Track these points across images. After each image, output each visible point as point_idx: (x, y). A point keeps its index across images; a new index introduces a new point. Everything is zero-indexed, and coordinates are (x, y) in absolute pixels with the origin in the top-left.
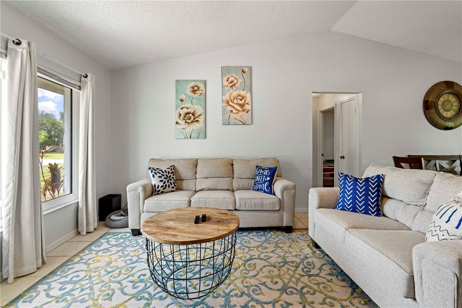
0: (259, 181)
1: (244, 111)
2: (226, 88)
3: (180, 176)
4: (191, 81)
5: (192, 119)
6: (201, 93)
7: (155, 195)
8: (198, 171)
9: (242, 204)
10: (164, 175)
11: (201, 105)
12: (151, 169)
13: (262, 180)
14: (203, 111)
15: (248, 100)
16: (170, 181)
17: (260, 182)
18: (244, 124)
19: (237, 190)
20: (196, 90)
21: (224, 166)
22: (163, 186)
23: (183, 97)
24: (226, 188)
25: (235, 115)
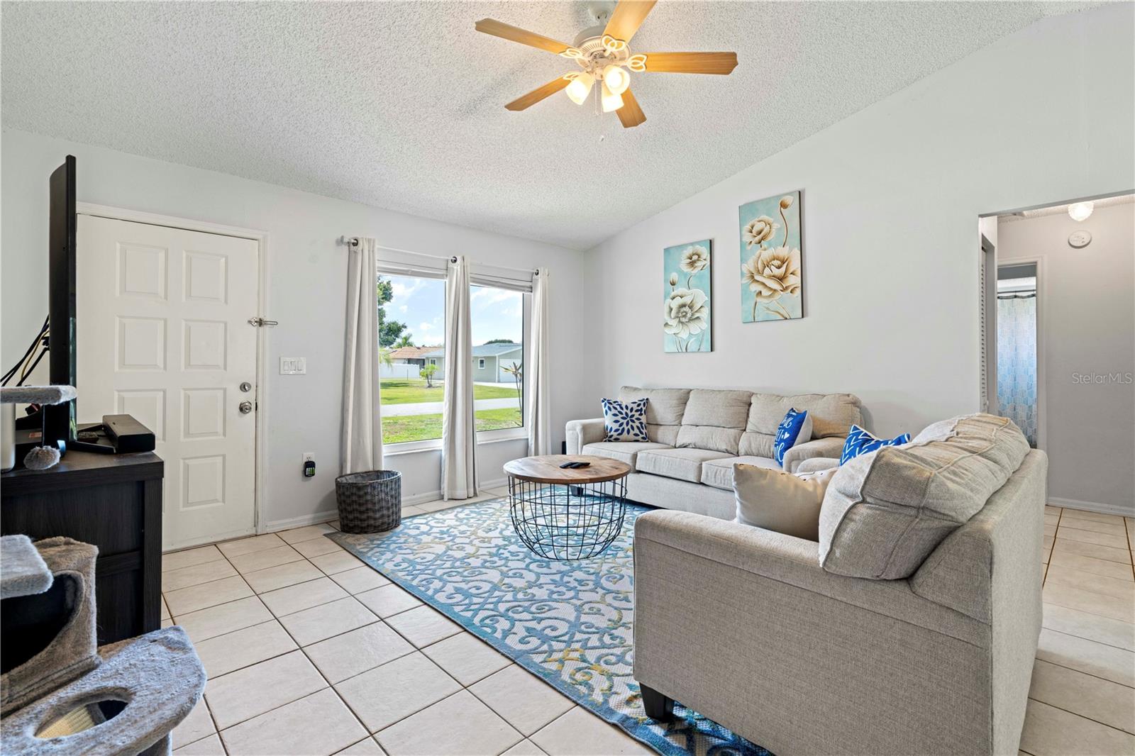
1: (785, 289)
2: (749, 248)
3: (655, 418)
4: (686, 245)
5: (689, 315)
6: (704, 266)
7: (605, 441)
8: (686, 412)
10: (622, 413)
11: (703, 289)
12: (606, 401)
13: (779, 437)
14: (707, 299)
15: (795, 265)
16: (630, 423)
18: (786, 319)
19: (747, 454)
20: (695, 262)
21: (729, 405)
22: (619, 430)
23: (674, 276)
24: (724, 447)
25: (766, 301)
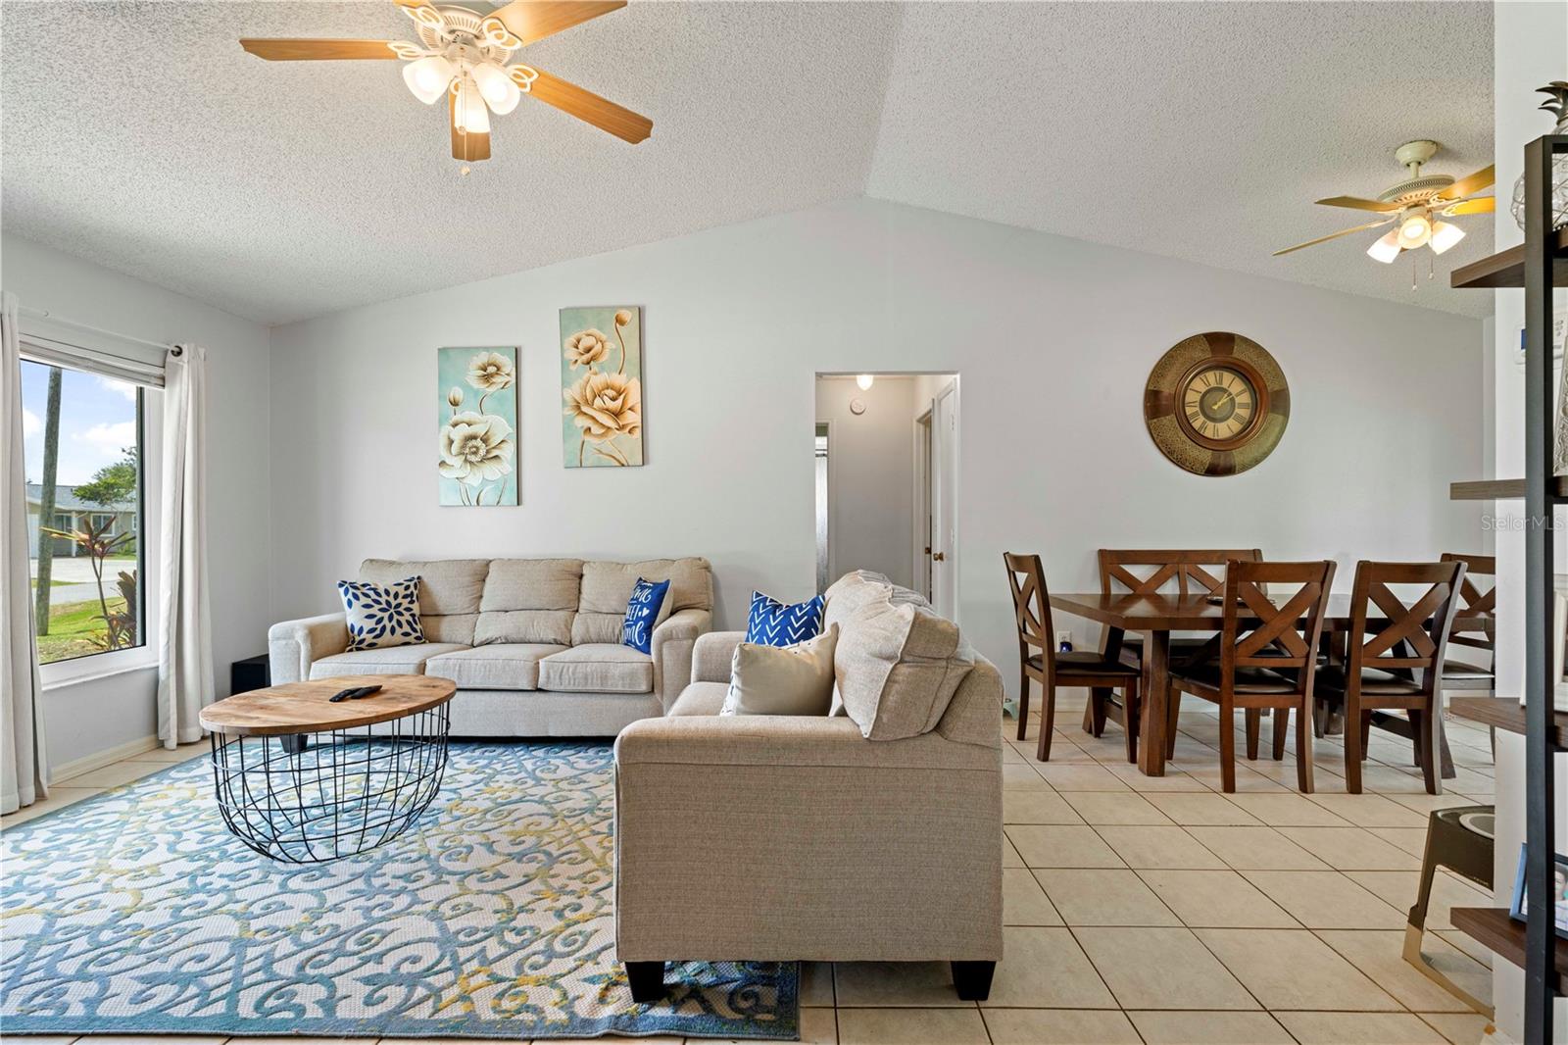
0: (628, 618)
1: (621, 428)
2: (573, 368)
3: (434, 605)
4: (477, 349)
5: (482, 452)
6: (506, 383)
7: (351, 650)
8: (486, 593)
9: (552, 675)
10: (379, 603)
11: (504, 416)
12: (346, 585)
13: (634, 615)
14: (512, 431)
15: (634, 398)
16: (396, 617)
17: (629, 621)
18: (623, 465)
19: (583, 642)
20: (491, 375)
21: (553, 579)
22: (376, 629)
23: (457, 393)
24: (551, 637)
25: (596, 441)
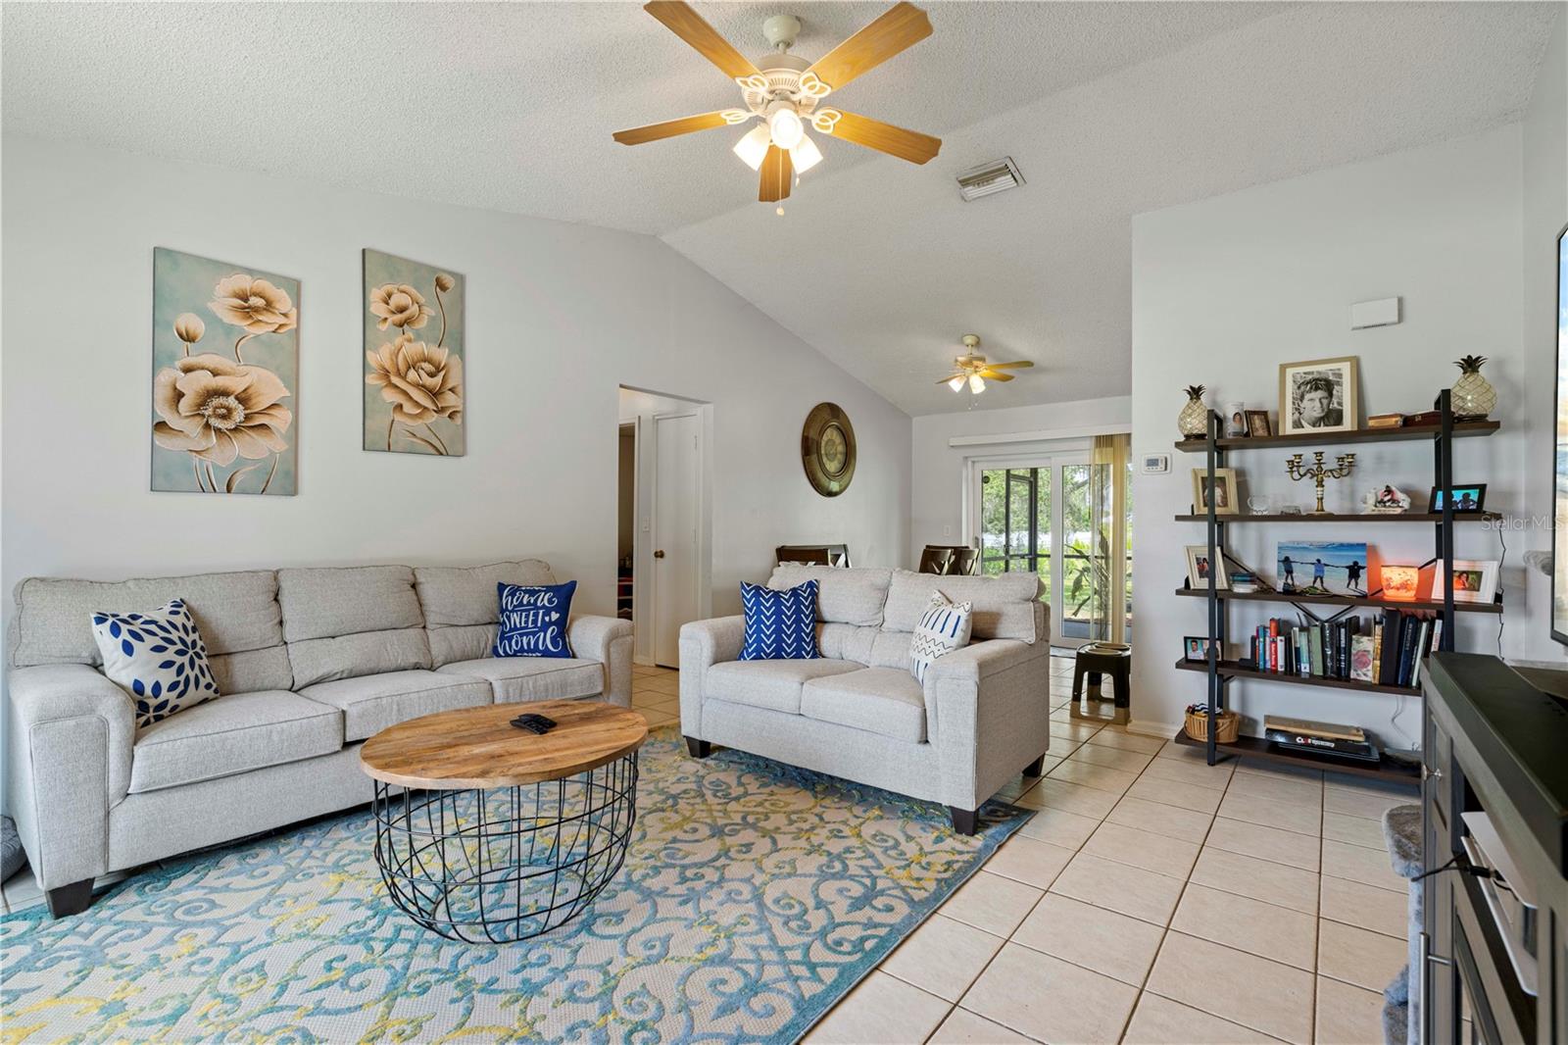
0: (523, 625)
1: (440, 411)
2: (380, 326)
3: (217, 640)
4: (233, 268)
5: (239, 415)
6: (281, 326)
7: (146, 724)
8: (286, 617)
9: (511, 693)
10: (172, 643)
11: (277, 370)
12: (111, 620)
13: (535, 622)
14: (287, 394)
15: (454, 378)
16: (196, 661)
17: (527, 628)
18: (441, 454)
20: (256, 310)
22: (178, 683)
25: (409, 422)
